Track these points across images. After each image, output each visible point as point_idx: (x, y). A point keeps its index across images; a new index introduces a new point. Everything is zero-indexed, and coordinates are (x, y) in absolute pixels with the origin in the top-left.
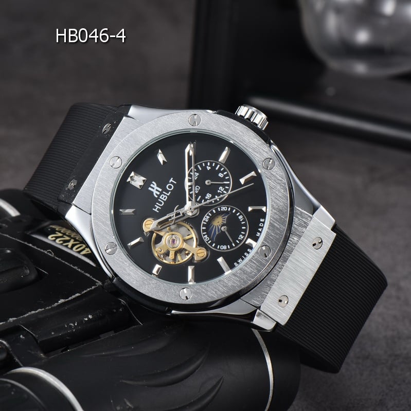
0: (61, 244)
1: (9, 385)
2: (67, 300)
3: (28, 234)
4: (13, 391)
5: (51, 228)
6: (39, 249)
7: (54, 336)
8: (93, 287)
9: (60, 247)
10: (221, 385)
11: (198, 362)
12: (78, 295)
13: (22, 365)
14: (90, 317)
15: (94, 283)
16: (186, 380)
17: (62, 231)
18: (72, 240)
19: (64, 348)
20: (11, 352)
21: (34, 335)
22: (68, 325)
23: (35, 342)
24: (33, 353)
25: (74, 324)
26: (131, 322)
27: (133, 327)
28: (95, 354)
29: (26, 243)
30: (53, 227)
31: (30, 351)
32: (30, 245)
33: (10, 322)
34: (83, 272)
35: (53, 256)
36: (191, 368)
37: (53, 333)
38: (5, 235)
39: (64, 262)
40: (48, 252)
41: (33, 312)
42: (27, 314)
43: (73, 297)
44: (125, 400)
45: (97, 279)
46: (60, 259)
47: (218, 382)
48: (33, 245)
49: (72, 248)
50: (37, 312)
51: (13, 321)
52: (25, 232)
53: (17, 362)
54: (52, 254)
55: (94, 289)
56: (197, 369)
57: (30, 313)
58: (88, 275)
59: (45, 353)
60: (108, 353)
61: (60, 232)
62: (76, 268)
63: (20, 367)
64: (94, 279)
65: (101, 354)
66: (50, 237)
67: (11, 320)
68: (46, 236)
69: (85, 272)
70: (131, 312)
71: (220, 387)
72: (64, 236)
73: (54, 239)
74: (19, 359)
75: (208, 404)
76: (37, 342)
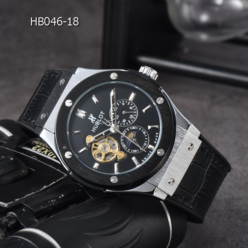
0: (41, 152)
1: (20, 240)
2: (48, 186)
3: (20, 147)
4: (23, 243)
5: (34, 143)
6: (28, 156)
7: (42, 208)
8: (62, 178)
9: (40, 154)
10: (142, 232)
11: (128, 220)
12: (54, 183)
13: (25, 227)
14: (63, 195)
15: (63, 175)
16: (122, 231)
17: (40, 144)
18: (47, 150)
19: (48, 215)
20: (18, 220)
21: (31, 208)
22: (50, 201)
23: (32, 213)
24: (31, 219)
25: (54, 201)
26: (86, 197)
27: (88, 200)
28: (68, 219)
29: (19, 153)
30: (35, 142)
31: (29, 218)
32: (22, 154)
33: (16, 201)
34: (55, 168)
35: (36, 160)
36: (125, 223)
37: (42, 207)
38: (7, 148)
39: (43, 163)
40: (33, 157)
41: (29, 195)
42: (26, 196)
43: (52, 184)
44: (88, 245)
45: (64, 173)
46: (41, 162)
47: (141, 231)
48: (24, 154)
49: (47, 155)
50: (31, 194)
51: (18, 200)
52: (18, 146)
53: (22, 226)
54: (36, 159)
55: (63, 178)
56: (128, 224)
57: (27, 195)
58: (59, 170)
59: (38, 219)
60: (76, 217)
61: (39, 145)
62: (51, 166)
63: (24, 228)
64: (62, 173)
65: (71, 218)
66: (33, 148)
67: (17, 200)
68: (31, 147)
69: (56, 168)
70: (86, 191)
71: (142, 234)
72: (42, 147)
73: (36, 149)
74: (23, 223)
75: (136, 244)
76: (33, 212)
